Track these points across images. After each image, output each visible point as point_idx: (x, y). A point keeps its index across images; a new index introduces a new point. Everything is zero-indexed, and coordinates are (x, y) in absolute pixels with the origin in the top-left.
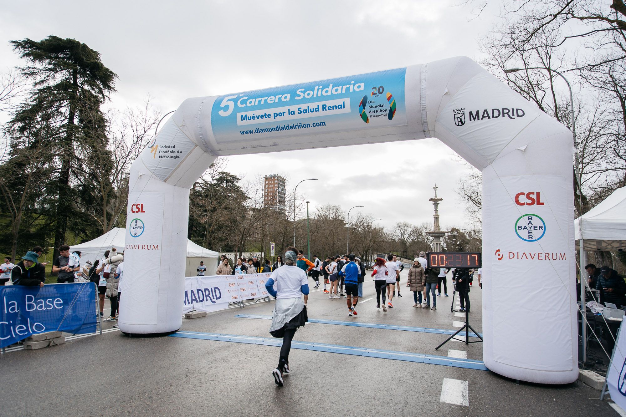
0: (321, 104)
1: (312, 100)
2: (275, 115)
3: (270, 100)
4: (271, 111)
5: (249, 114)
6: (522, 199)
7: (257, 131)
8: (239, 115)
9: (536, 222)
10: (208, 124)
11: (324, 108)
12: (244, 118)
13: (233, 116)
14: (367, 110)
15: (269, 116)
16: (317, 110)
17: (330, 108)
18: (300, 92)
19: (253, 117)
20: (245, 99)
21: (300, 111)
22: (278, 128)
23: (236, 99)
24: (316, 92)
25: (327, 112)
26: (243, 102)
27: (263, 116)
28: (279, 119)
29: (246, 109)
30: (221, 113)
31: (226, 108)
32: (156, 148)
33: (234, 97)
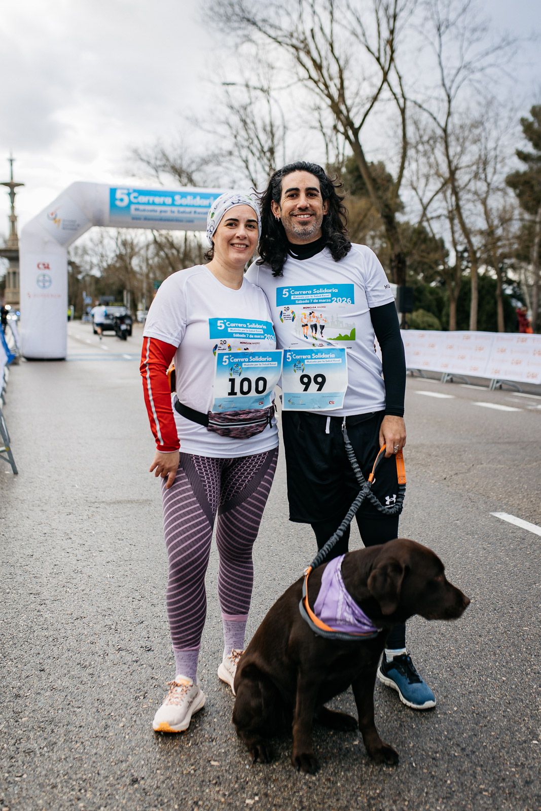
0: (193, 209)
1: (187, 206)
2: (161, 212)
3: (157, 200)
4: (158, 208)
5: (141, 207)
7: (145, 219)
8: (133, 207)
10: (106, 208)
11: (195, 212)
12: (137, 210)
13: (128, 207)
15: (156, 211)
16: (190, 213)
17: (199, 213)
18: (177, 197)
19: (144, 210)
20: (136, 194)
21: (179, 212)
22: (161, 220)
23: (129, 194)
24: (189, 200)
25: (197, 216)
26: (135, 198)
27: (151, 211)
28: (163, 215)
29: (138, 203)
30: (118, 203)
31: (122, 200)
32: (59, 220)
33: (126, 191)
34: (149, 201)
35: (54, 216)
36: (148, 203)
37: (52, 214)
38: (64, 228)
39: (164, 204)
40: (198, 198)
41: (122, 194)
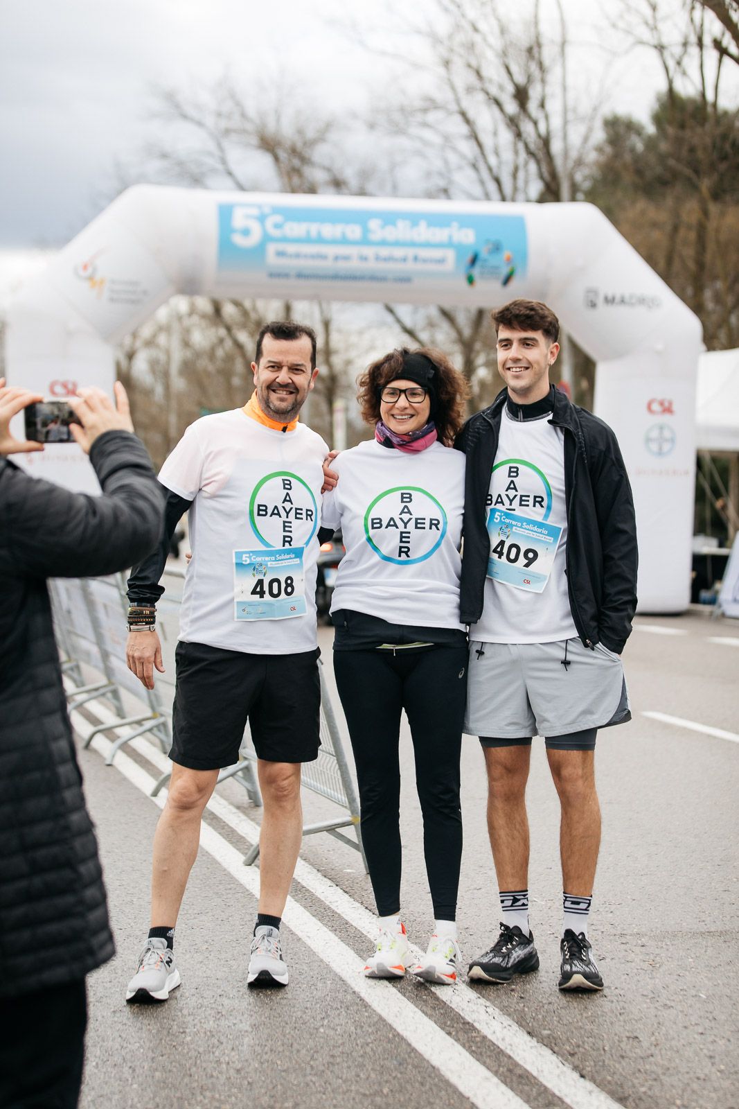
0: (410, 252)
1: (397, 244)
2: (336, 258)
3: (328, 230)
4: (331, 250)
5: (291, 249)
6: (656, 407)
7: (300, 276)
8: (271, 249)
9: (667, 434)
10: (211, 252)
11: (416, 259)
12: (280, 254)
13: (261, 248)
14: (476, 272)
15: (324, 257)
16: (404, 260)
17: (425, 261)
18: (374, 224)
19: (297, 256)
20: (278, 218)
21: (377, 258)
22: (336, 277)
23: (262, 219)
24: (401, 231)
25: (420, 267)
26: (277, 226)
27: (313, 257)
28: (342, 265)
29: (285, 240)
30: (238, 240)
31: (246, 232)
32: (102, 282)
33: (255, 212)
34: (308, 232)
35: (90, 271)
36: (308, 240)
37: (85, 267)
38: (112, 300)
39: (344, 241)
40: (423, 225)
41: (248, 217)
